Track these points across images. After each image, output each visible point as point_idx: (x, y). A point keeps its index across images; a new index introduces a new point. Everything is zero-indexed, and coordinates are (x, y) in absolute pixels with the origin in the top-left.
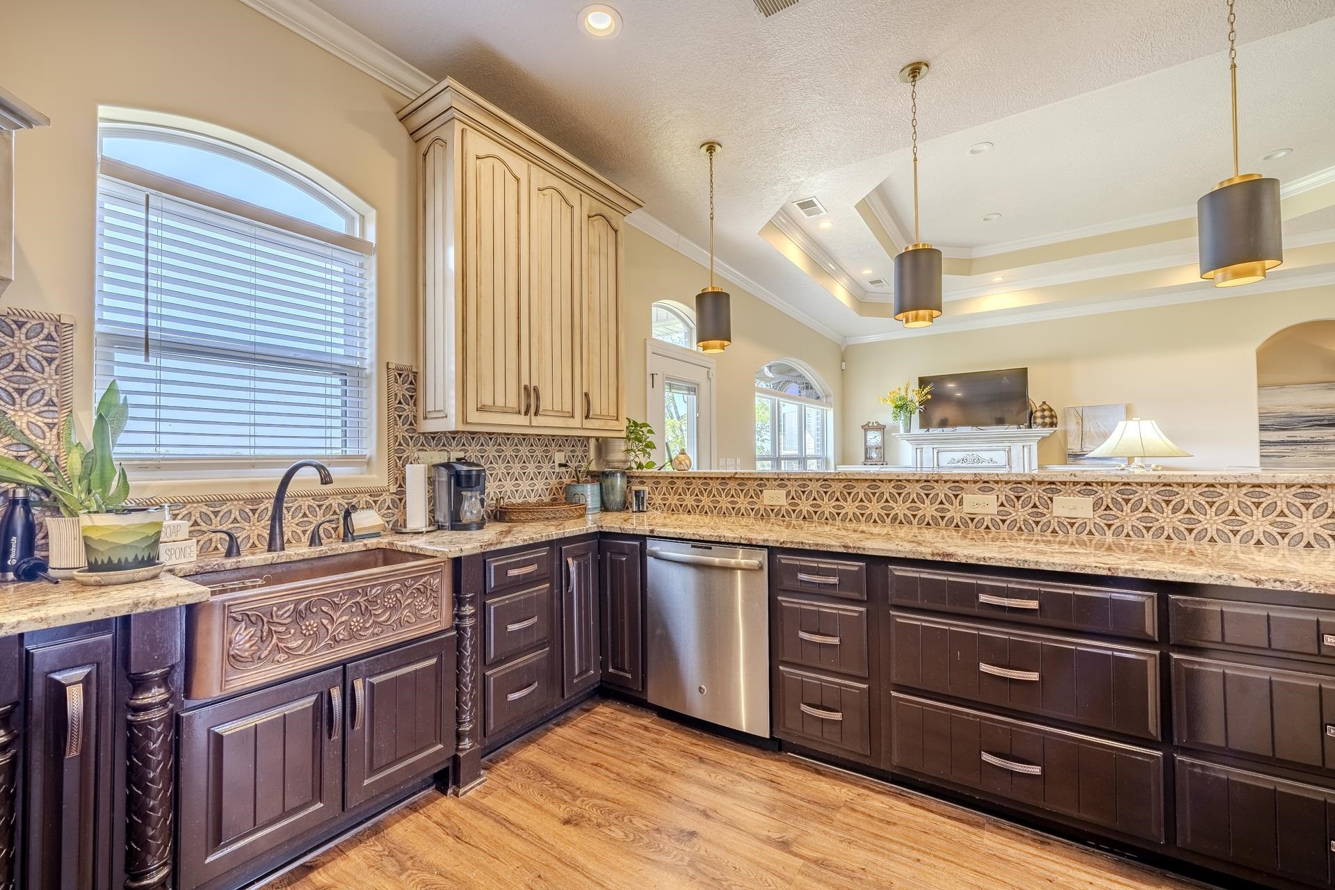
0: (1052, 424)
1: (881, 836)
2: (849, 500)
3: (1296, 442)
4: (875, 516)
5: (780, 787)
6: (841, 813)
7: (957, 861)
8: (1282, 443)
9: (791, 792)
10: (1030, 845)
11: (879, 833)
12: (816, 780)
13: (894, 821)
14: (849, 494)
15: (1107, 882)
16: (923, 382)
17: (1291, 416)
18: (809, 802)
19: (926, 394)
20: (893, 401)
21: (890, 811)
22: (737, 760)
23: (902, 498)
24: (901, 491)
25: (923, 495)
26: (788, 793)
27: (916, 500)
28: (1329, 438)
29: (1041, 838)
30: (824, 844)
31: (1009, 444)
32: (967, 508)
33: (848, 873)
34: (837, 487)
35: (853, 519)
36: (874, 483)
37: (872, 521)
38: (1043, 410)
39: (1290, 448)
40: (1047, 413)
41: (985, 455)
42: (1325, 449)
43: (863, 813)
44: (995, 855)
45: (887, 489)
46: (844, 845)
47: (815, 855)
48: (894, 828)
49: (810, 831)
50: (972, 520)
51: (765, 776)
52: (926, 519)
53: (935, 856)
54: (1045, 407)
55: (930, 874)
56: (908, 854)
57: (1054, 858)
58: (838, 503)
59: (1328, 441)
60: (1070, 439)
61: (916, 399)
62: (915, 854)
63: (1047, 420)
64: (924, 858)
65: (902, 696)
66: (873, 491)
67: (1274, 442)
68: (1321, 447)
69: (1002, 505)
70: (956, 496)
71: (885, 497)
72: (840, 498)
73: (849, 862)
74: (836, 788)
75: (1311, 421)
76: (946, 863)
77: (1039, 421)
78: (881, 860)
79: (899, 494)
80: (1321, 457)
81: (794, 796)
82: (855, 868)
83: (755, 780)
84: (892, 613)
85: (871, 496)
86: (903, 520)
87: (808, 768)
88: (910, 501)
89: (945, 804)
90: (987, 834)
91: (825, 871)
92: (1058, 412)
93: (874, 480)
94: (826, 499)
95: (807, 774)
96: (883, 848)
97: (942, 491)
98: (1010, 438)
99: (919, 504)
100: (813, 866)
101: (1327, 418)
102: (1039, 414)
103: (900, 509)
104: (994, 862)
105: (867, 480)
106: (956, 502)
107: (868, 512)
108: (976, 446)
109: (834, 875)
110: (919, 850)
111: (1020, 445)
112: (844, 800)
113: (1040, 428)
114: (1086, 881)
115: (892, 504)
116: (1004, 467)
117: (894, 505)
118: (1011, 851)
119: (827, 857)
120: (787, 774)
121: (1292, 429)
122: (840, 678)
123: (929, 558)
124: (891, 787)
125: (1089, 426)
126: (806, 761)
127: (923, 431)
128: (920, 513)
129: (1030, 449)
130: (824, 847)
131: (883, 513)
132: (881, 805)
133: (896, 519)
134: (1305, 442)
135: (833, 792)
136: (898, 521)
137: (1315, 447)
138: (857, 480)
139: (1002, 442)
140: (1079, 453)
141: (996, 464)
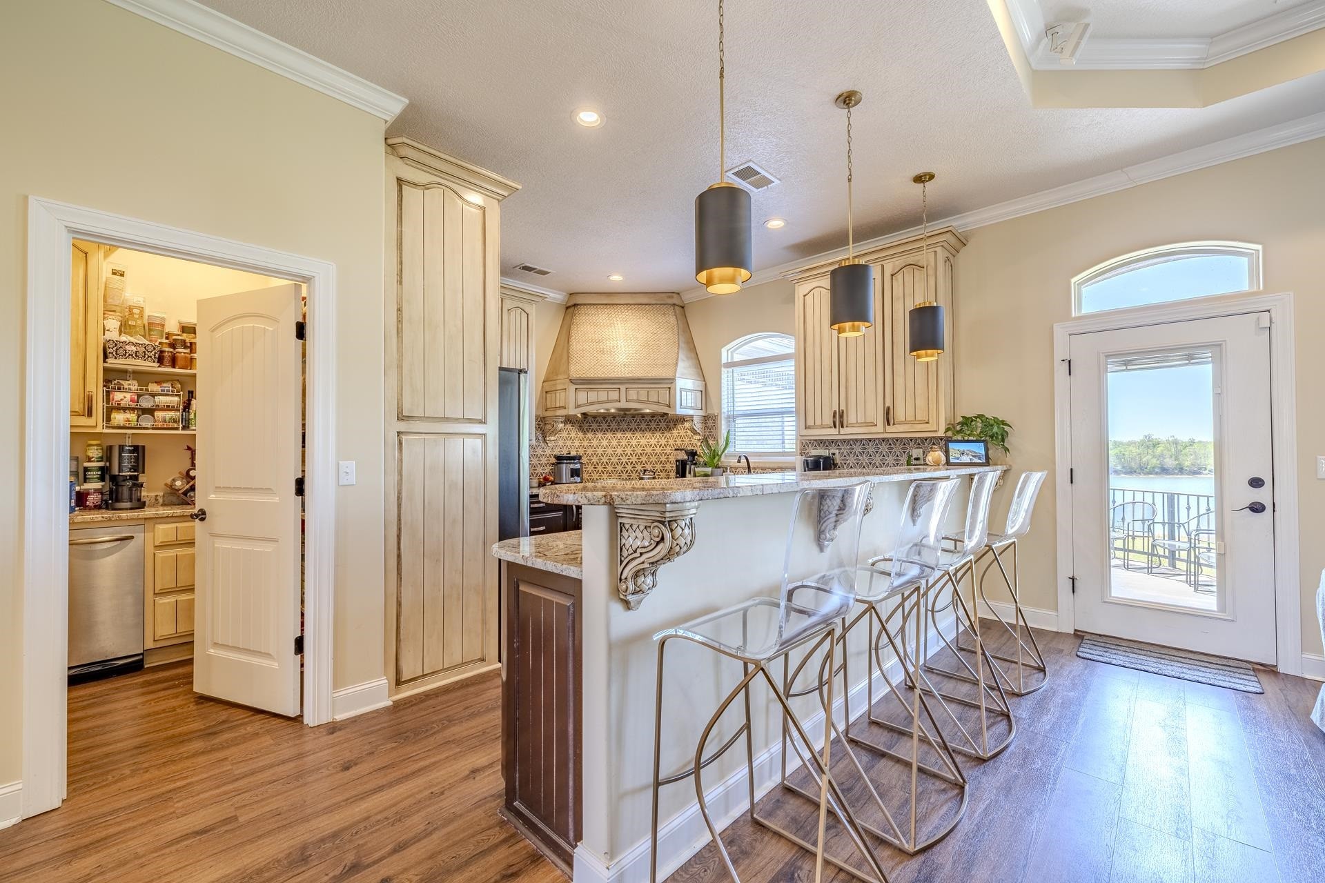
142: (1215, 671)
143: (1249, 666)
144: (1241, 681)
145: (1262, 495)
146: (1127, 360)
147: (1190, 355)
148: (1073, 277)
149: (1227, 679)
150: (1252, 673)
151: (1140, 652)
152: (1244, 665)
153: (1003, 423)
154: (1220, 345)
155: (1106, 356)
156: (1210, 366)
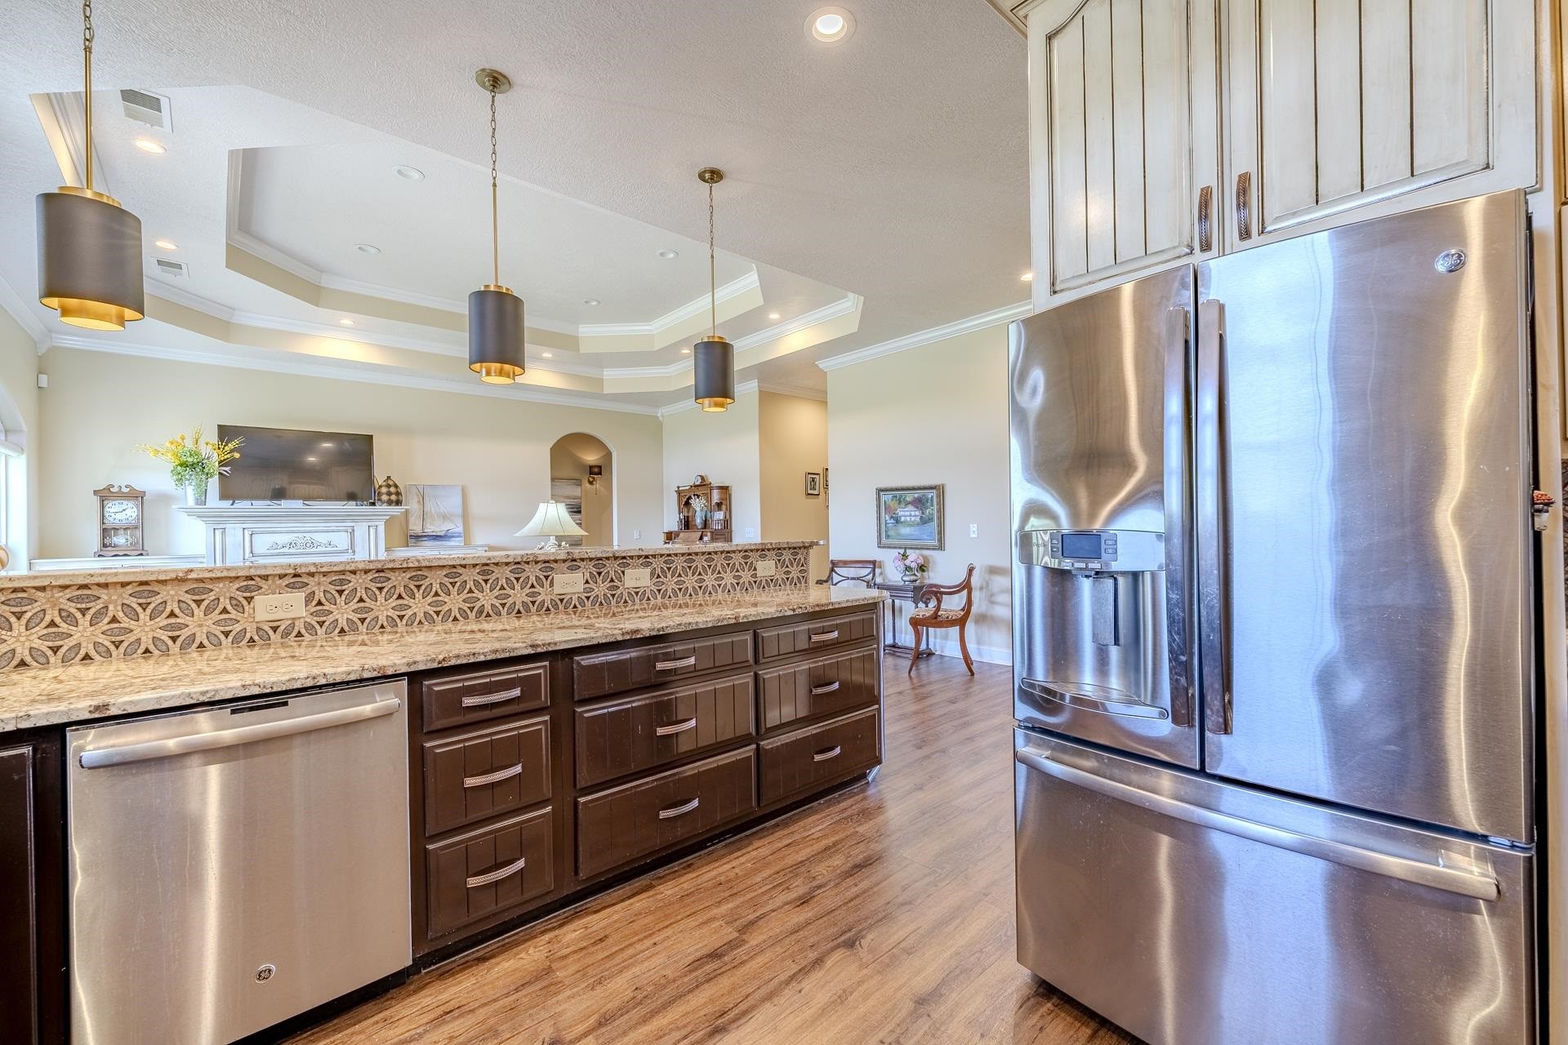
0: (398, 503)
1: (611, 955)
2: (418, 595)
4: (455, 612)
5: (466, 1008)
6: (558, 969)
7: (672, 921)
9: (482, 1001)
10: (686, 874)
11: (608, 954)
12: (492, 968)
13: (602, 935)
14: (418, 587)
15: (737, 860)
16: (225, 433)
18: (517, 990)
19: (232, 451)
20: (176, 455)
21: (589, 931)
22: (363, 1037)
23: (489, 585)
24: (489, 577)
25: (513, 579)
26: (485, 1005)
27: (505, 586)
29: (684, 865)
30: (585, 1006)
31: (352, 524)
32: (558, 589)
33: (631, 1004)
34: (399, 580)
35: (423, 620)
36: (455, 570)
37: (451, 619)
38: (389, 486)
40: (392, 490)
41: (321, 538)
43: (575, 952)
44: (682, 896)
45: (470, 576)
46: (599, 990)
47: (592, 1021)
48: (610, 940)
49: (559, 1009)
50: (562, 600)
51: (432, 1016)
52: (517, 607)
53: (659, 931)
54: (391, 483)
55: (673, 945)
56: (644, 947)
57: (704, 870)
58: (400, 602)
60: (412, 520)
61: (215, 458)
62: (648, 943)
63: (393, 497)
64: (656, 939)
65: (590, 798)
66: (451, 580)
69: (587, 582)
70: (547, 577)
71: (468, 587)
72: (404, 595)
73: (620, 996)
74: (522, 955)
76: (669, 928)
77: (385, 498)
78: (636, 970)
79: (486, 581)
81: (495, 1000)
82: (631, 995)
83: (426, 1031)
84: (579, 710)
85: (450, 587)
86: (491, 612)
87: (466, 966)
88: (498, 588)
89: (615, 891)
90: (661, 888)
91: (617, 1022)
92: (402, 489)
93: (454, 567)
94: (381, 598)
95: (474, 970)
96: (626, 960)
97: (532, 572)
98: (354, 518)
99: (509, 591)
100: (603, 1030)
102: (384, 490)
103: (487, 599)
104: (688, 900)
105: (444, 566)
106: (547, 584)
107: (445, 608)
108: (308, 526)
109: (626, 1017)
110: (645, 937)
111: (365, 525)
112: (544, 958)
113: (385, 506)
114: (730, 869)
115: (477, 594)
116: (346, 551)
117: (480, 595)
118: (685, 886)
119: (601, 1011)
120: (453, 990)
122: (519, 815)
123: (620, 638)
124: (564, 913)
125: (430, 506)
126: (455, 961)
127: (227, 504)
128: (510, 601)
129: (376, 529)
130: (588, 1007)
131: (465, 606)
132: (578, 932)
133: (482, 612)
135: (525, 962)
136: (485, 614)
138: (430, 568)
139: (343, 521)
140: (420, 534)
141: (335, 549)
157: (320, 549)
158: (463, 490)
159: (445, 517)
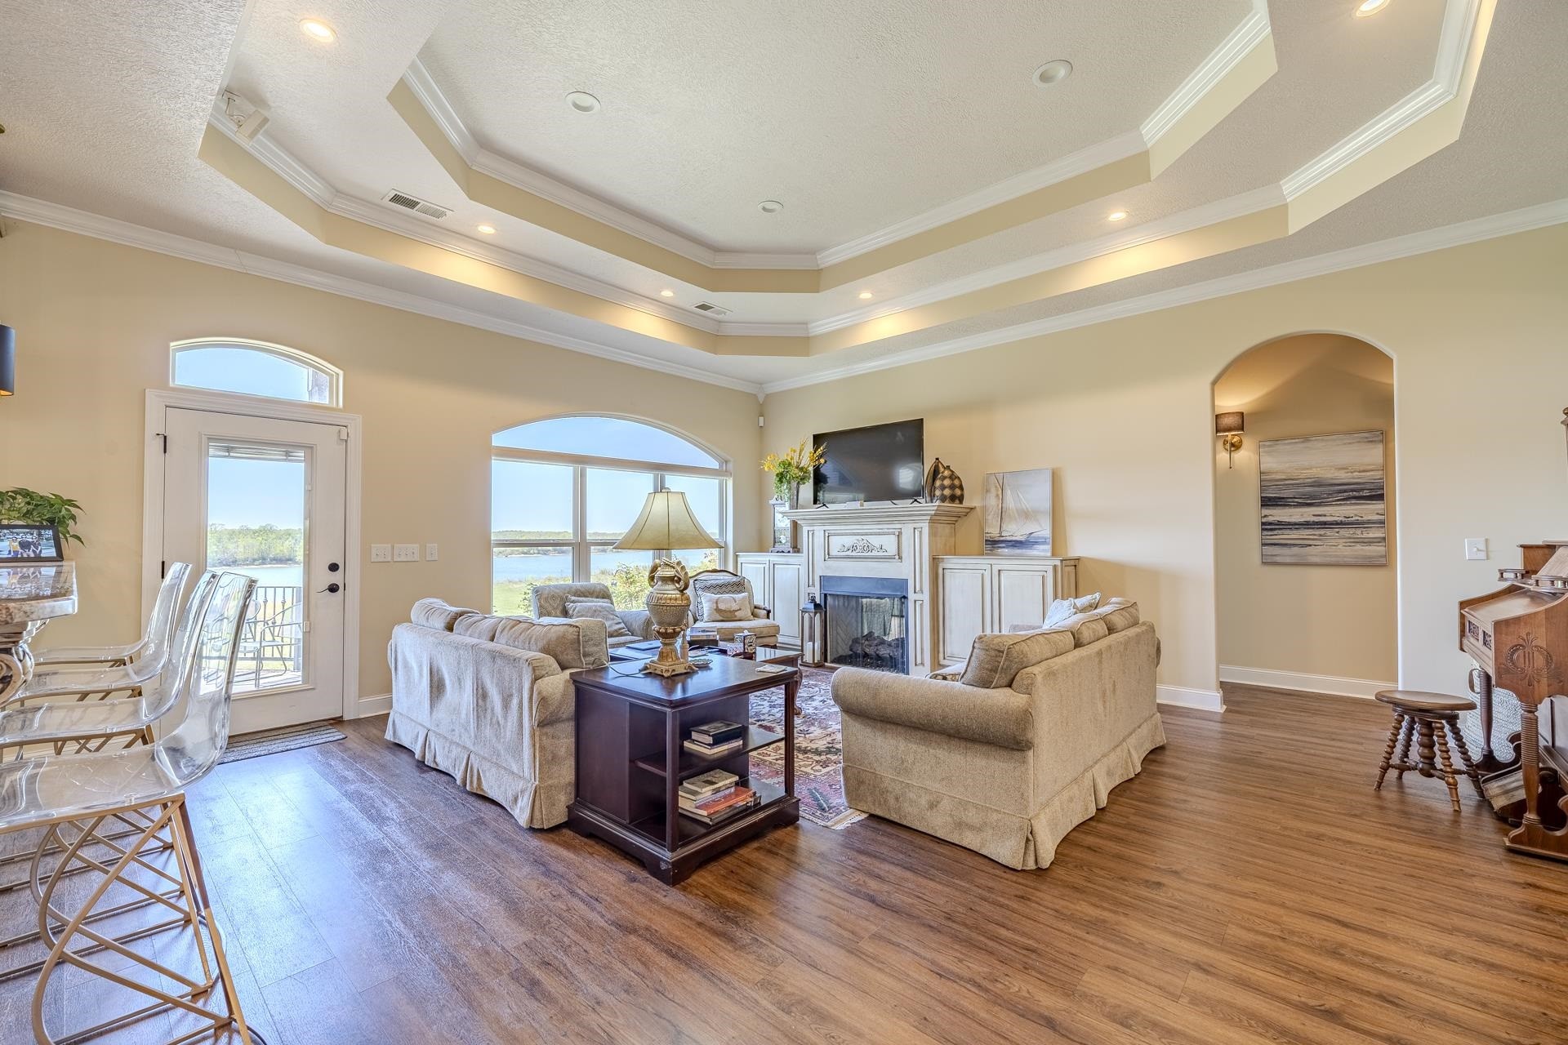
0: (957, 498)
3: (1325, 523)
8: (1307, 525)
16: (817, 440)
17: (1318, 483)
19: (819, 457)
28: (1370, 518)
31: (900, 526)
39: (1317, 532)
40: (946, 482)
41: (875, 541)
42: (1365, 535)
54: (947, 473)
59: (1369, 522)
60: (981, 520)
61: (810, 463)
63: (946, 492)
67: (1296, 524)
68: (1358, 531)
75: (1345, 491)
80: (1358, 547)
92: (964, 480)
98: (901, 517)
101: (1368, 486)
108: (866, 528)
111: (911, 526)
116: (894, 557)
121: (1319, 505)
125: (1010, 501)
134: (1337, 524)
137: (1352, 531)
139: (893, 522)
140: (996, 539)
141: (885, 554)
142: (307, 736)
143: (325, 723)
144: (328, 735)
145: (336, 578)
146: (230, 446)
147: (287, 449)
148: (173, 341)
149: (319, 737)
150: (330, 727)
151: (240, 744)
152: (321, 724)
153: (70, 502)
154: (312, 447)
155: (209, 438)
156: (303, 464)
157: (874, 553)
158: (1053, 473)
159: (1027, 515)
